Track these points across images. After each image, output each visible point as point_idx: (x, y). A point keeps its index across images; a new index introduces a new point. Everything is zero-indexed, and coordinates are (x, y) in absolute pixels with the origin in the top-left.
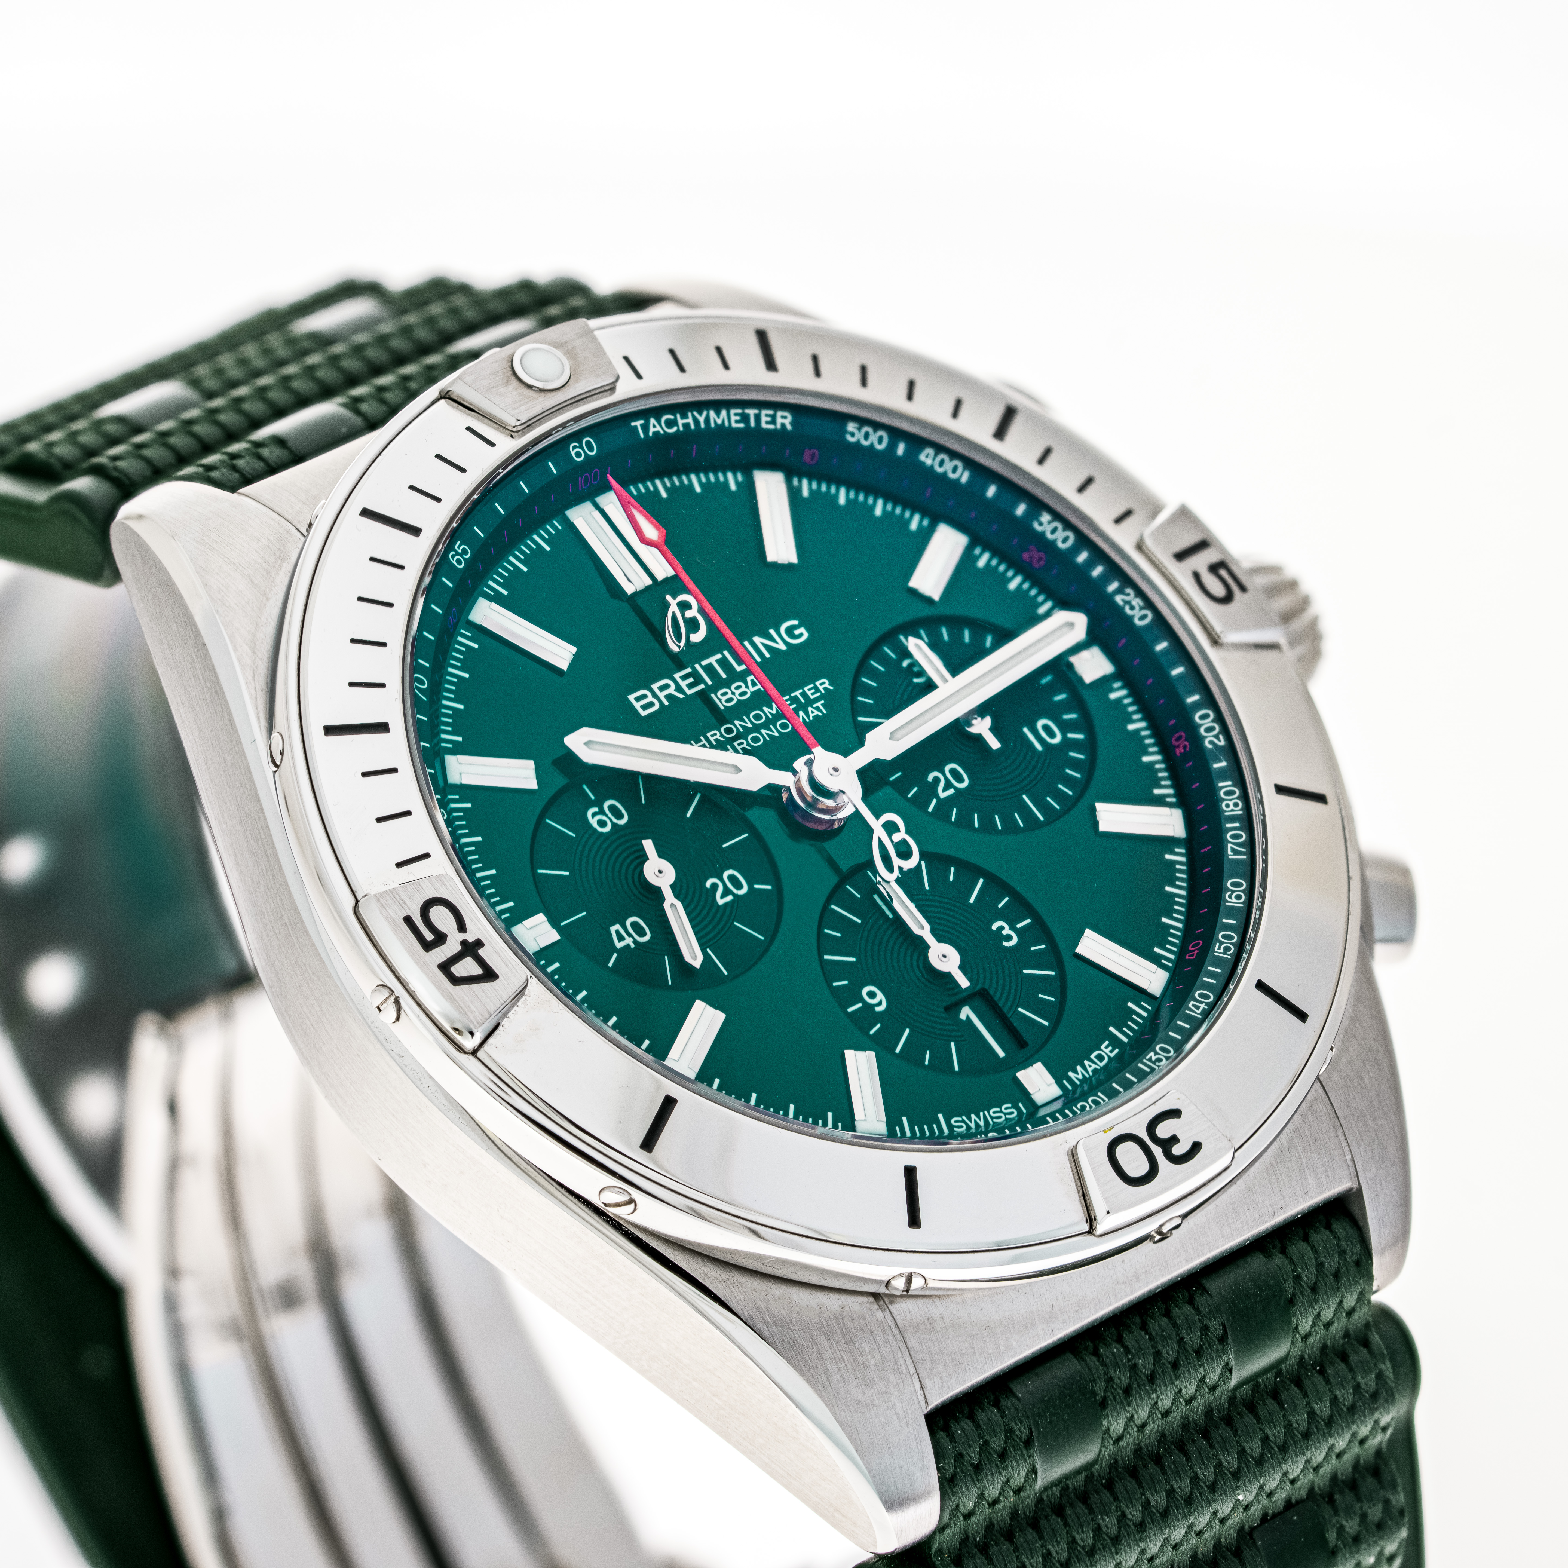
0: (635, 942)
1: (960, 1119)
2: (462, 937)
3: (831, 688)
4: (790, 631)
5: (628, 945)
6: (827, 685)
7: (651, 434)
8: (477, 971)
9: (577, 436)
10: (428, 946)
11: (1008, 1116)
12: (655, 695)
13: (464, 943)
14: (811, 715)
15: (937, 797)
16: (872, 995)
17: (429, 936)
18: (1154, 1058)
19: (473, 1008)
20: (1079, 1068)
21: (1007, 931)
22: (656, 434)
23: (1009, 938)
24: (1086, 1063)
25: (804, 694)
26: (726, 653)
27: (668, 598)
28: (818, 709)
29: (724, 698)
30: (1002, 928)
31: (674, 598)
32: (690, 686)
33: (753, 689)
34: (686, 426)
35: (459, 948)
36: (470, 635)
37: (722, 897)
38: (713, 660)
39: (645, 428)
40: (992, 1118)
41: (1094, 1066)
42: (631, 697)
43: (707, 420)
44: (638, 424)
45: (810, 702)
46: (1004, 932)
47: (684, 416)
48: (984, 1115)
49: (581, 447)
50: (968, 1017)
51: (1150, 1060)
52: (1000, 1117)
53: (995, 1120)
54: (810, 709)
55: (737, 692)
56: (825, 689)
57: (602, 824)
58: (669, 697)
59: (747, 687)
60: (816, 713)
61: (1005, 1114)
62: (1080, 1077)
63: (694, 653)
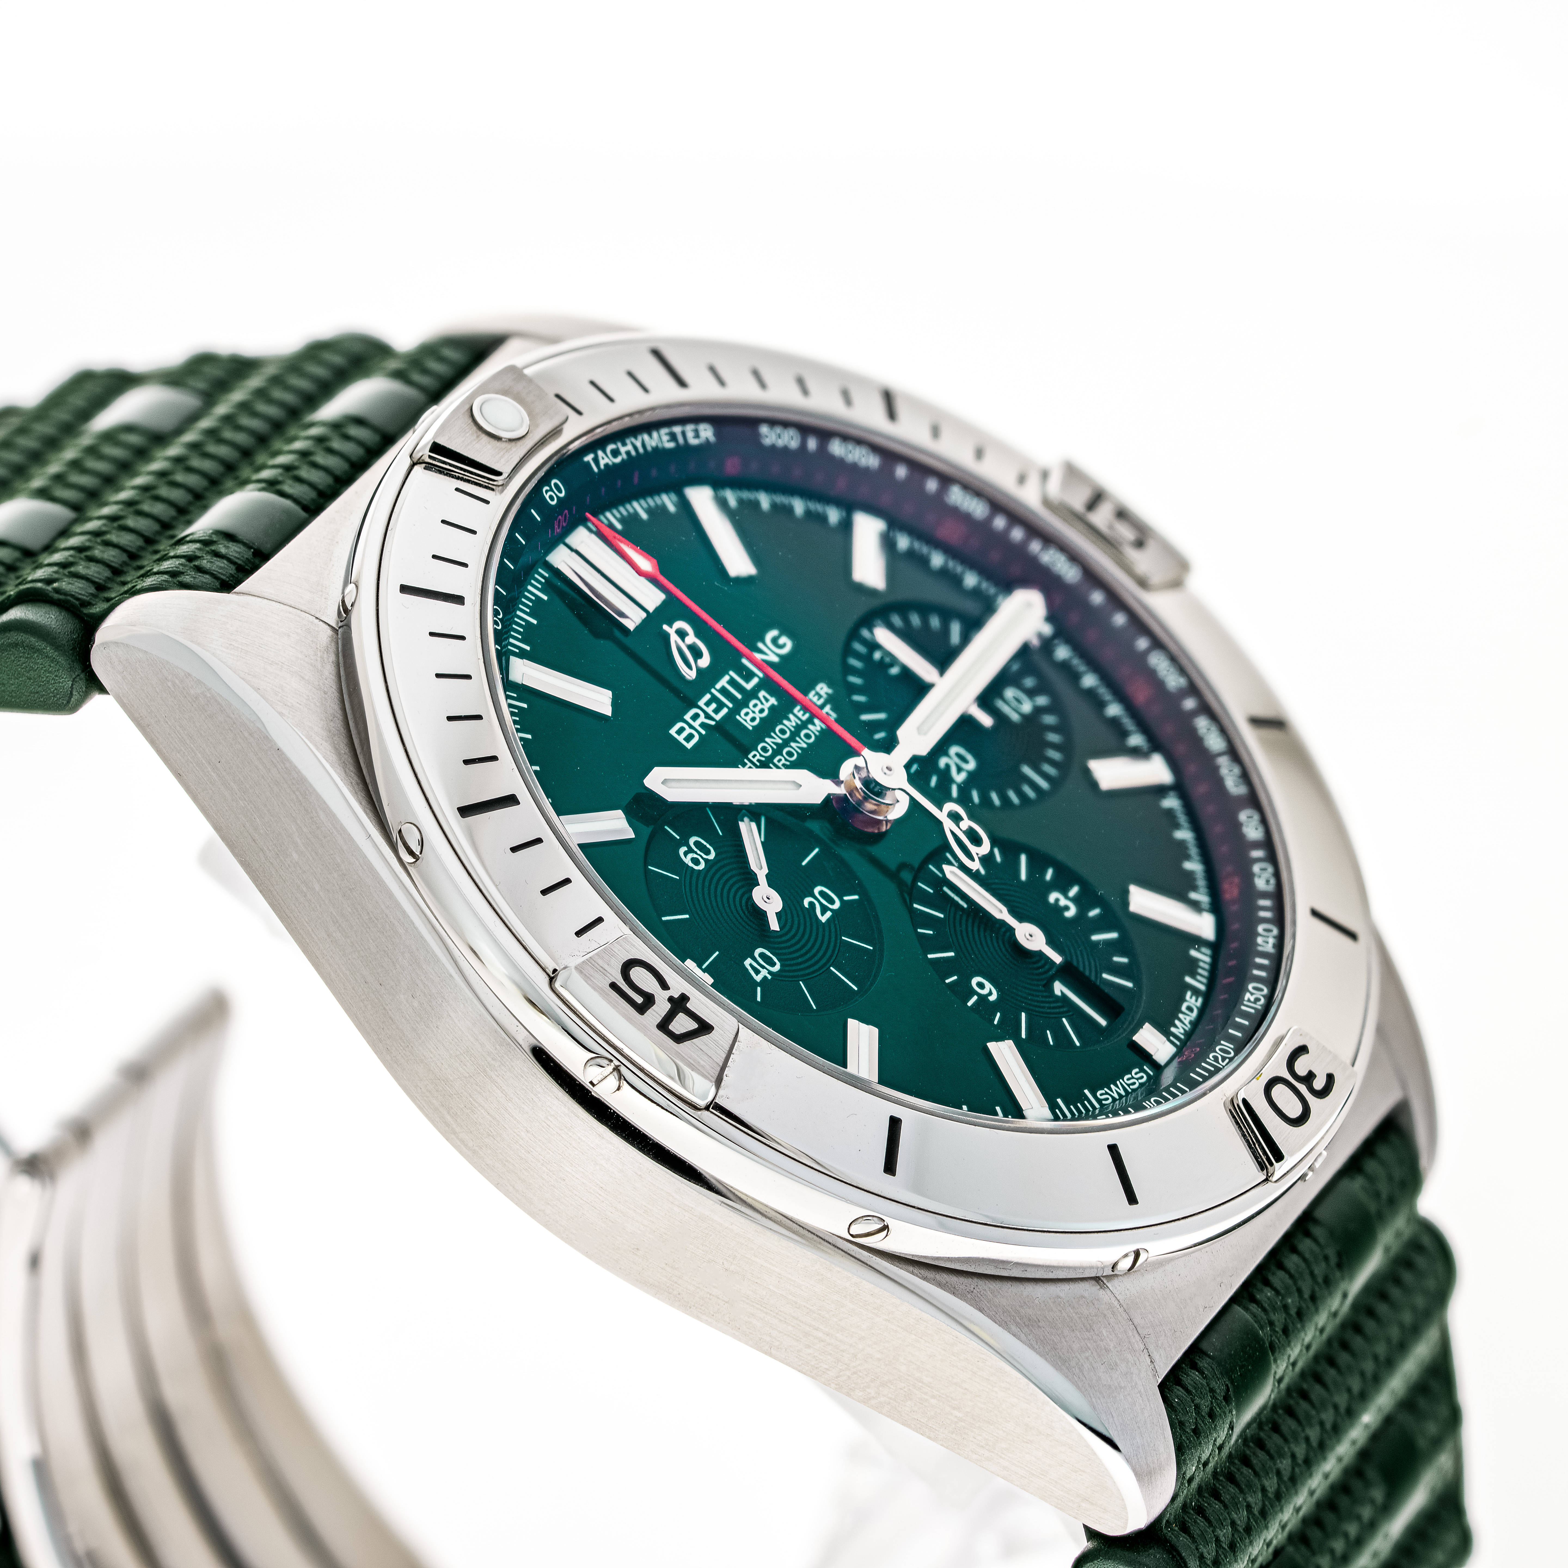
0: (770, 973)
1: (1103, 1092)
2: (667, 994)
3: (831, 692)
4: (775, 641)
5: (765, 977)
6: (826, 689)
7: (602, 467)
8: (693, 1025)
9: (545, 480)
10: (641, 1009)
11: (1140, 1081)
12: (691, 726)
13: (671, 999)
15: (955, 783)
16: (981, 986)
17: (639, 1000)
18: (1252, 999)
19: (702, 1062)
20: (1177, 1022)
21: (1063, 902)
22: (606, 465)
23: (1067, 908)
26: (731, 673)
27: (665, 627)
29: (748, 718)
30: (1058, 899)
31: (671, 626)
32: (716, 711)
33: (768, 705)
34: (628, 453)
35: (669, 1006)
36: (515, 695)
37: (822, 915)
38: (723, 682)
39: (596, 460)
40: (1129, 1085)
41: (1188, 1018)
42: (673, 731)
43: (644, 444)
44: (589, 458)
46: (1061, 904)
47: (624, 444)
48: (1121, 1084)
49: (551, 490)
50: (1062, 992)
51: (1249, 1000)
52: (1134, 1084)
53: (1131, 1087)
55: (757, 710)
56: (826, 693)
57: (696, 862)
58: (703, 725)
59: (762, 703)
61: (1137, 1079)
62: (1182, 1031)
63: (707, 678)
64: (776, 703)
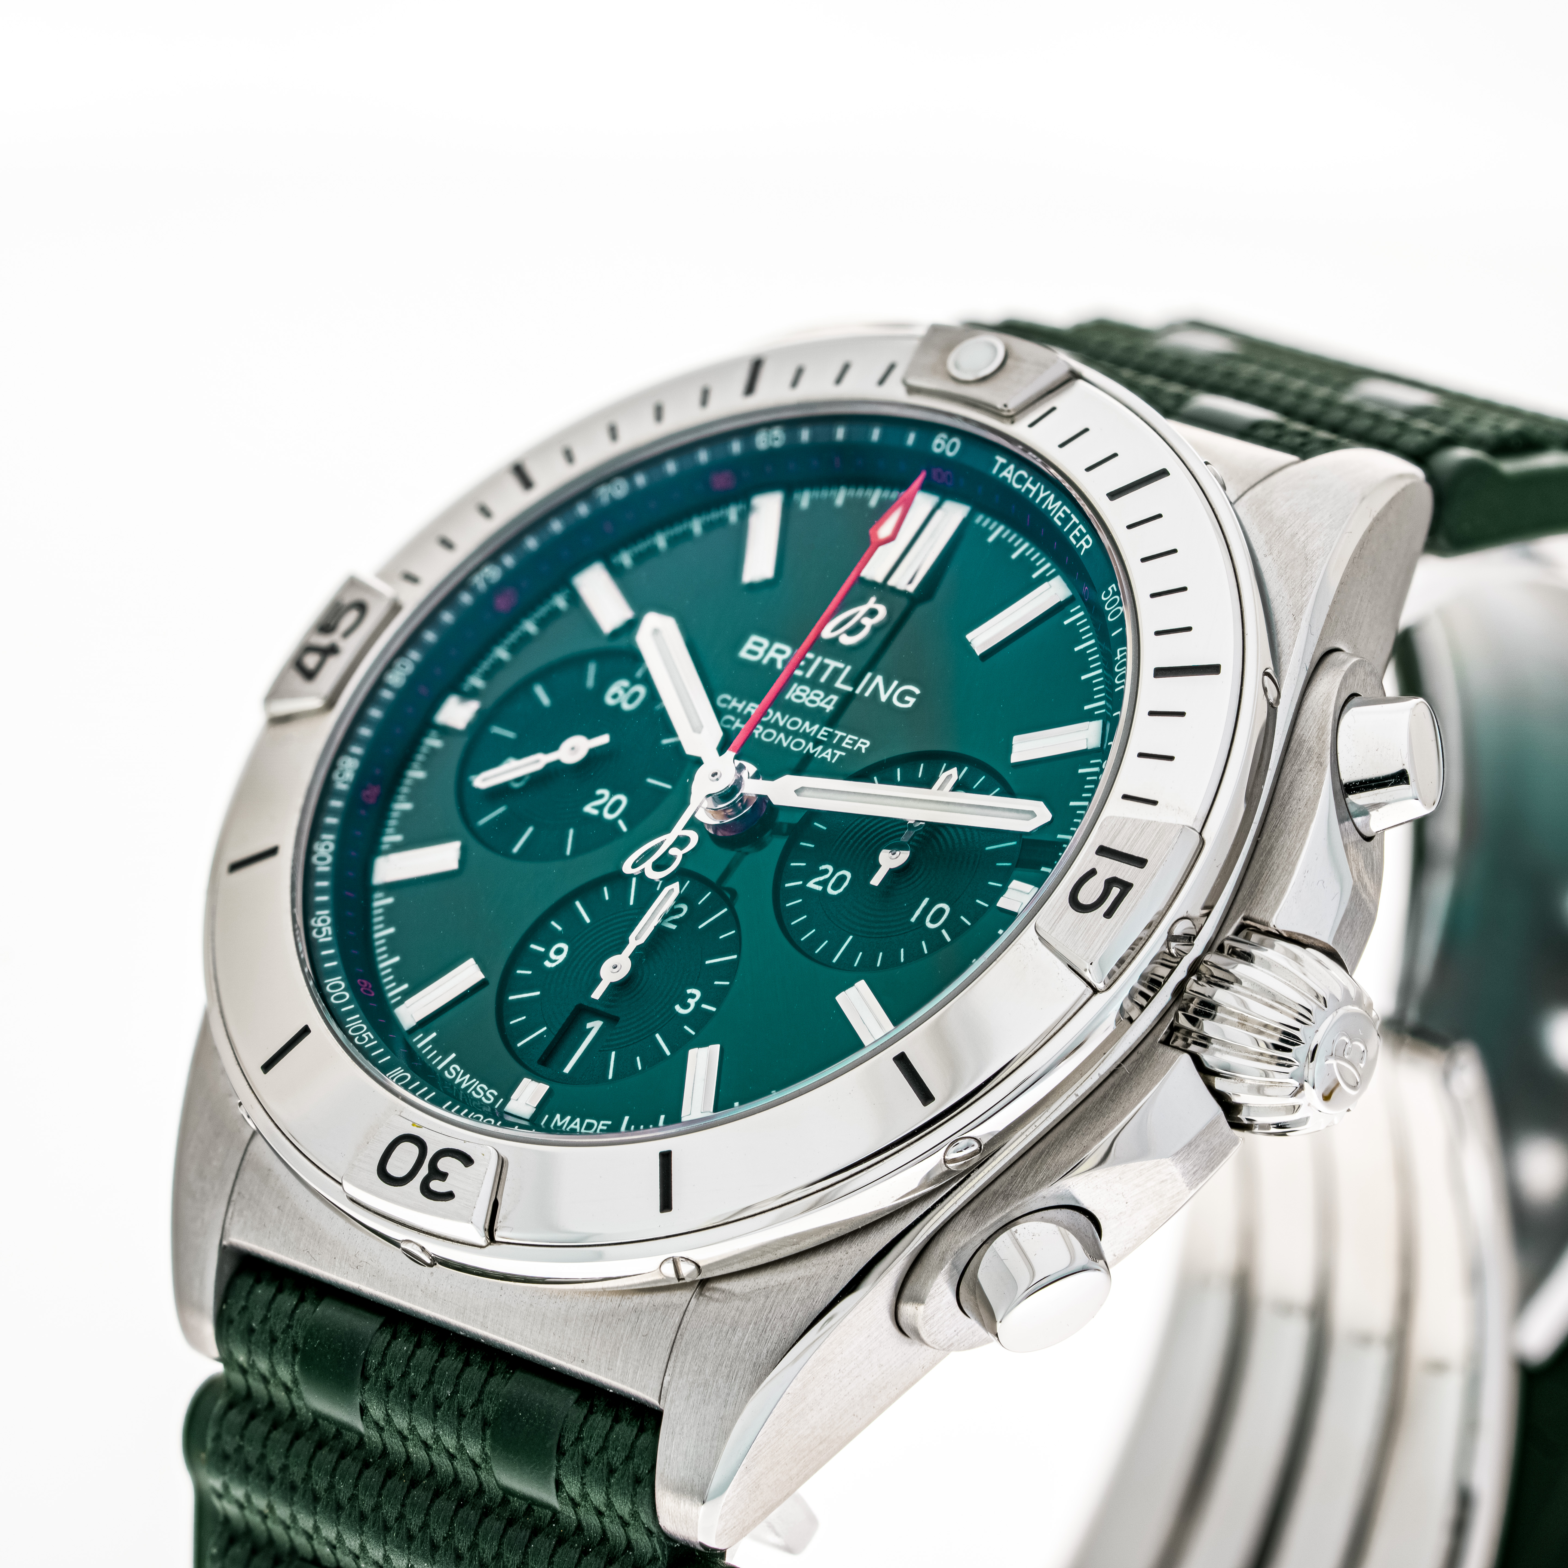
1: (459, 1070)
2: (338, 639)
3: (863, 751)
4: (906, 693)
6: (864, 747)
7: (1001, 476)
8: (312, 667)
9: (952, 431)
10: (321, 628)
11: (483, 1099)
12: (767, 652)
13: (333, 644)
14: (824, 755)
16: (559, 952)
20: (568, 1118)
21: (692, 1002)
22: (1005, 478)
23: (686, 1006)
24: (578, 1120)
25: (842, 739)
28: (833, 755)
29: (798, 693)
30: (693, 996)
33: (823, 705)
34: (1028, 491)
38: (834, 664)
39: (1003, 467)
40: (475, 1089)
41: (578, 1127)
43: (1044, 499)
44: (1001, 460)
45: (838, 746)
46: (690, 1001)
47: (1034, 483)
48: (474, 1083)
49: (947, 443)
50: (591, 1029)
52: (478, 1093)
53: (473, 1093)
54: (830, 751)
55: (812, 697)
56: (860, 748)
57: (615, 696)
58: (773, 661)
59: (822, 700)
60: (829, 758)
61: (484, 1095)
62: (559, 1124)
63: (832, 649)
64: (828, 711)
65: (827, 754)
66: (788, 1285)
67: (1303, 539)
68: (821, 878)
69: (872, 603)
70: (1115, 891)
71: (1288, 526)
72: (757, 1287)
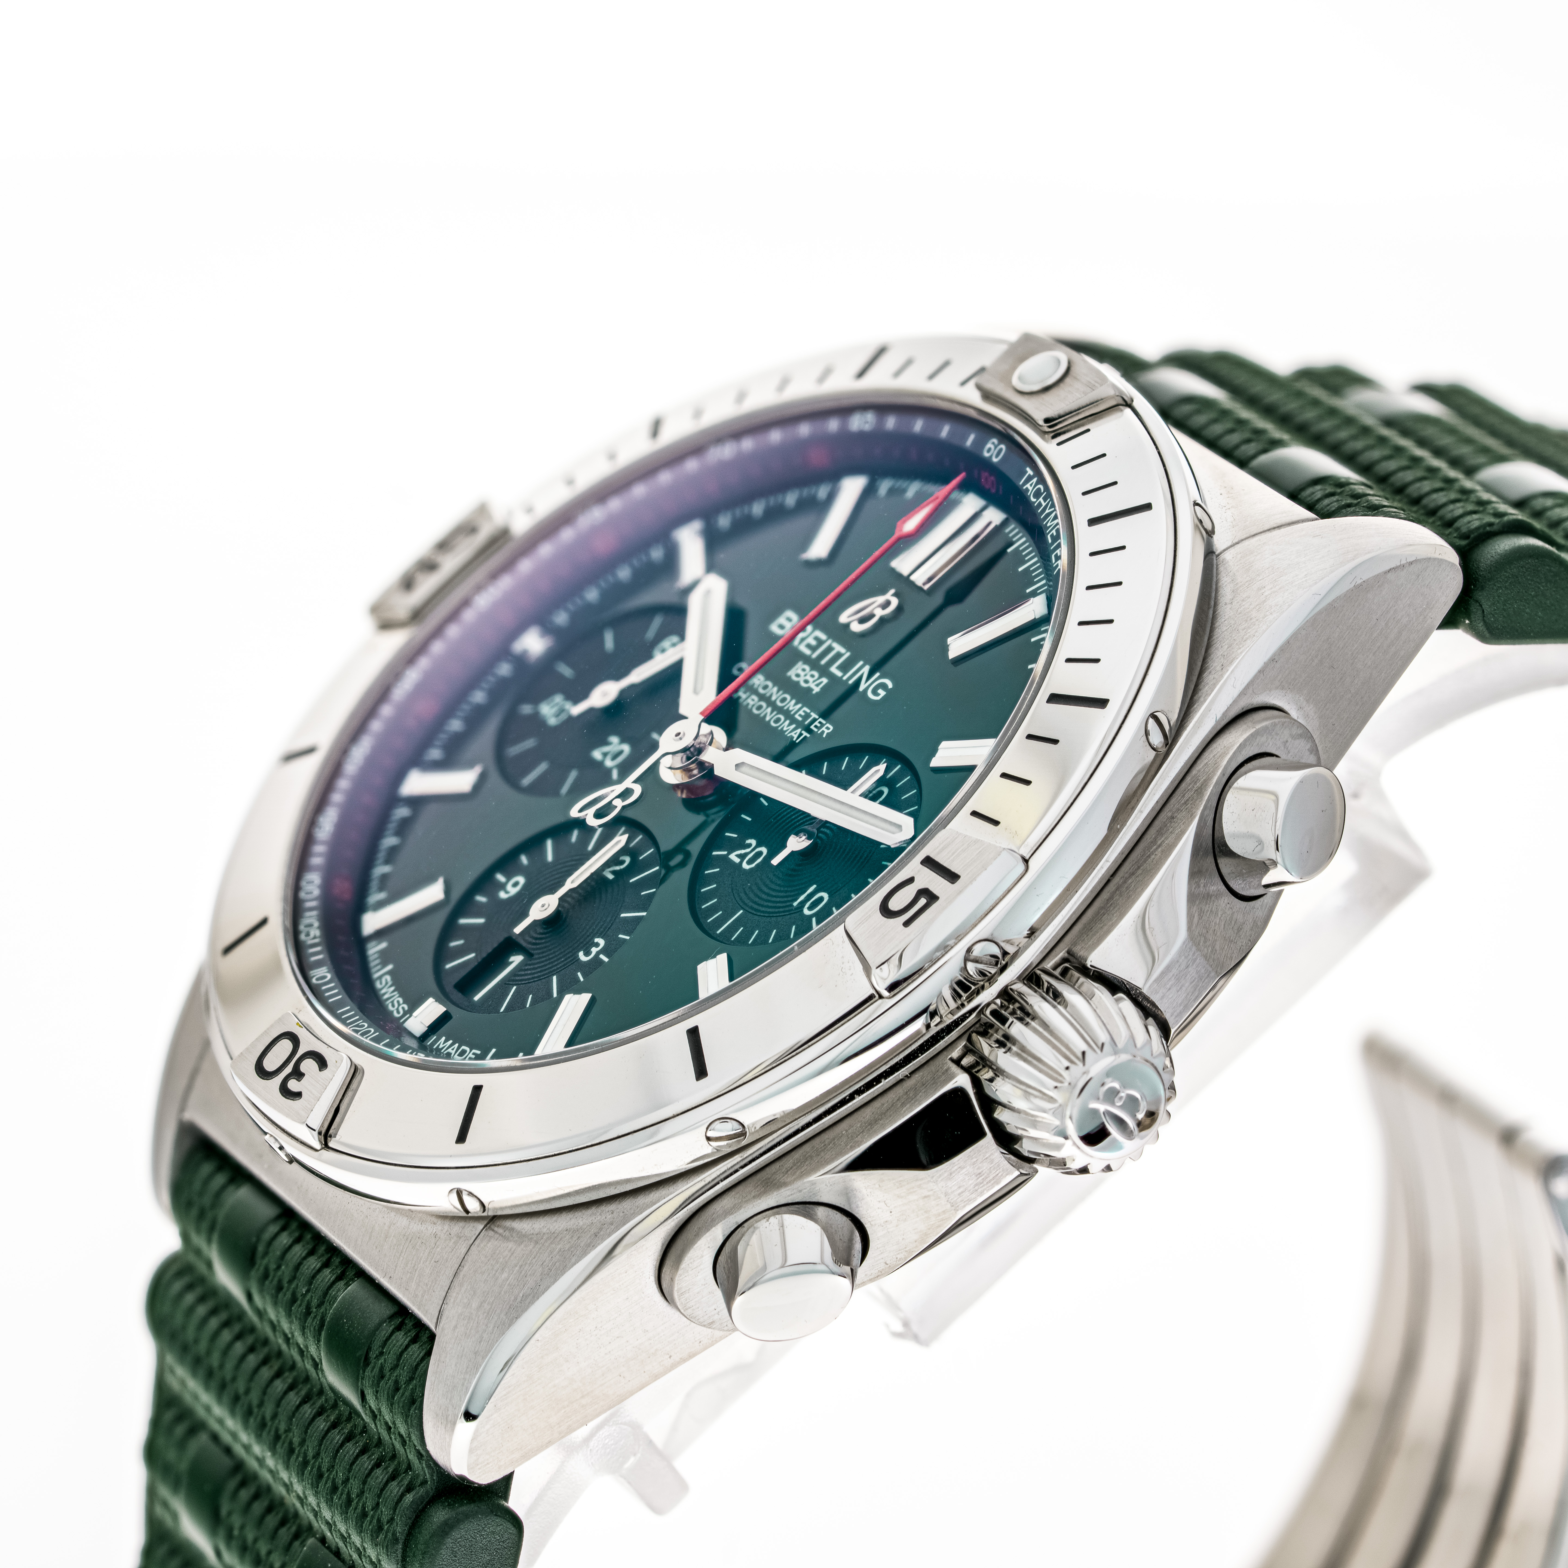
1: (389, 981)
3: (825, 736)
6: (826, 731)
7: (1024, 488)
9: (1002, 438)
11: (395, 1012)
14: (793, 734)
15: (729, 854)
16: (516, 884)
20: (450, 1042)
21: (594, 950)
22: (1026, 491)
25: (814, 721)
26: (847, 654)
27: (892, 592)
28: (800, 735)
29: (800, 672)
30: (597, 945)
33: (812, 686)
38: (838, 648)
39: (1028, 480)
40: (392, 1002)
41: (453, 1052)
42: (787, 613)
44: (1028, 473)
45: (807, 727)
48: (395, 995)
50: (513, 962)
52: (393, 1006)
53: (390, 1005)
54: (799, 730)
55: (808, 677)
56: (823, 732)
59: (814, 681)
60: (795, 737)
61: (397, 1009)
62: (441, 1046)
63: (842, 633)
64: (814, 692)
65: (795, 734)
66: (556, 1235)
67: (1266, 594)
68: (743, 852)
69: (889, 596)
70: (923, 901)
71: (1260, 579)
72: (532, 1232)
